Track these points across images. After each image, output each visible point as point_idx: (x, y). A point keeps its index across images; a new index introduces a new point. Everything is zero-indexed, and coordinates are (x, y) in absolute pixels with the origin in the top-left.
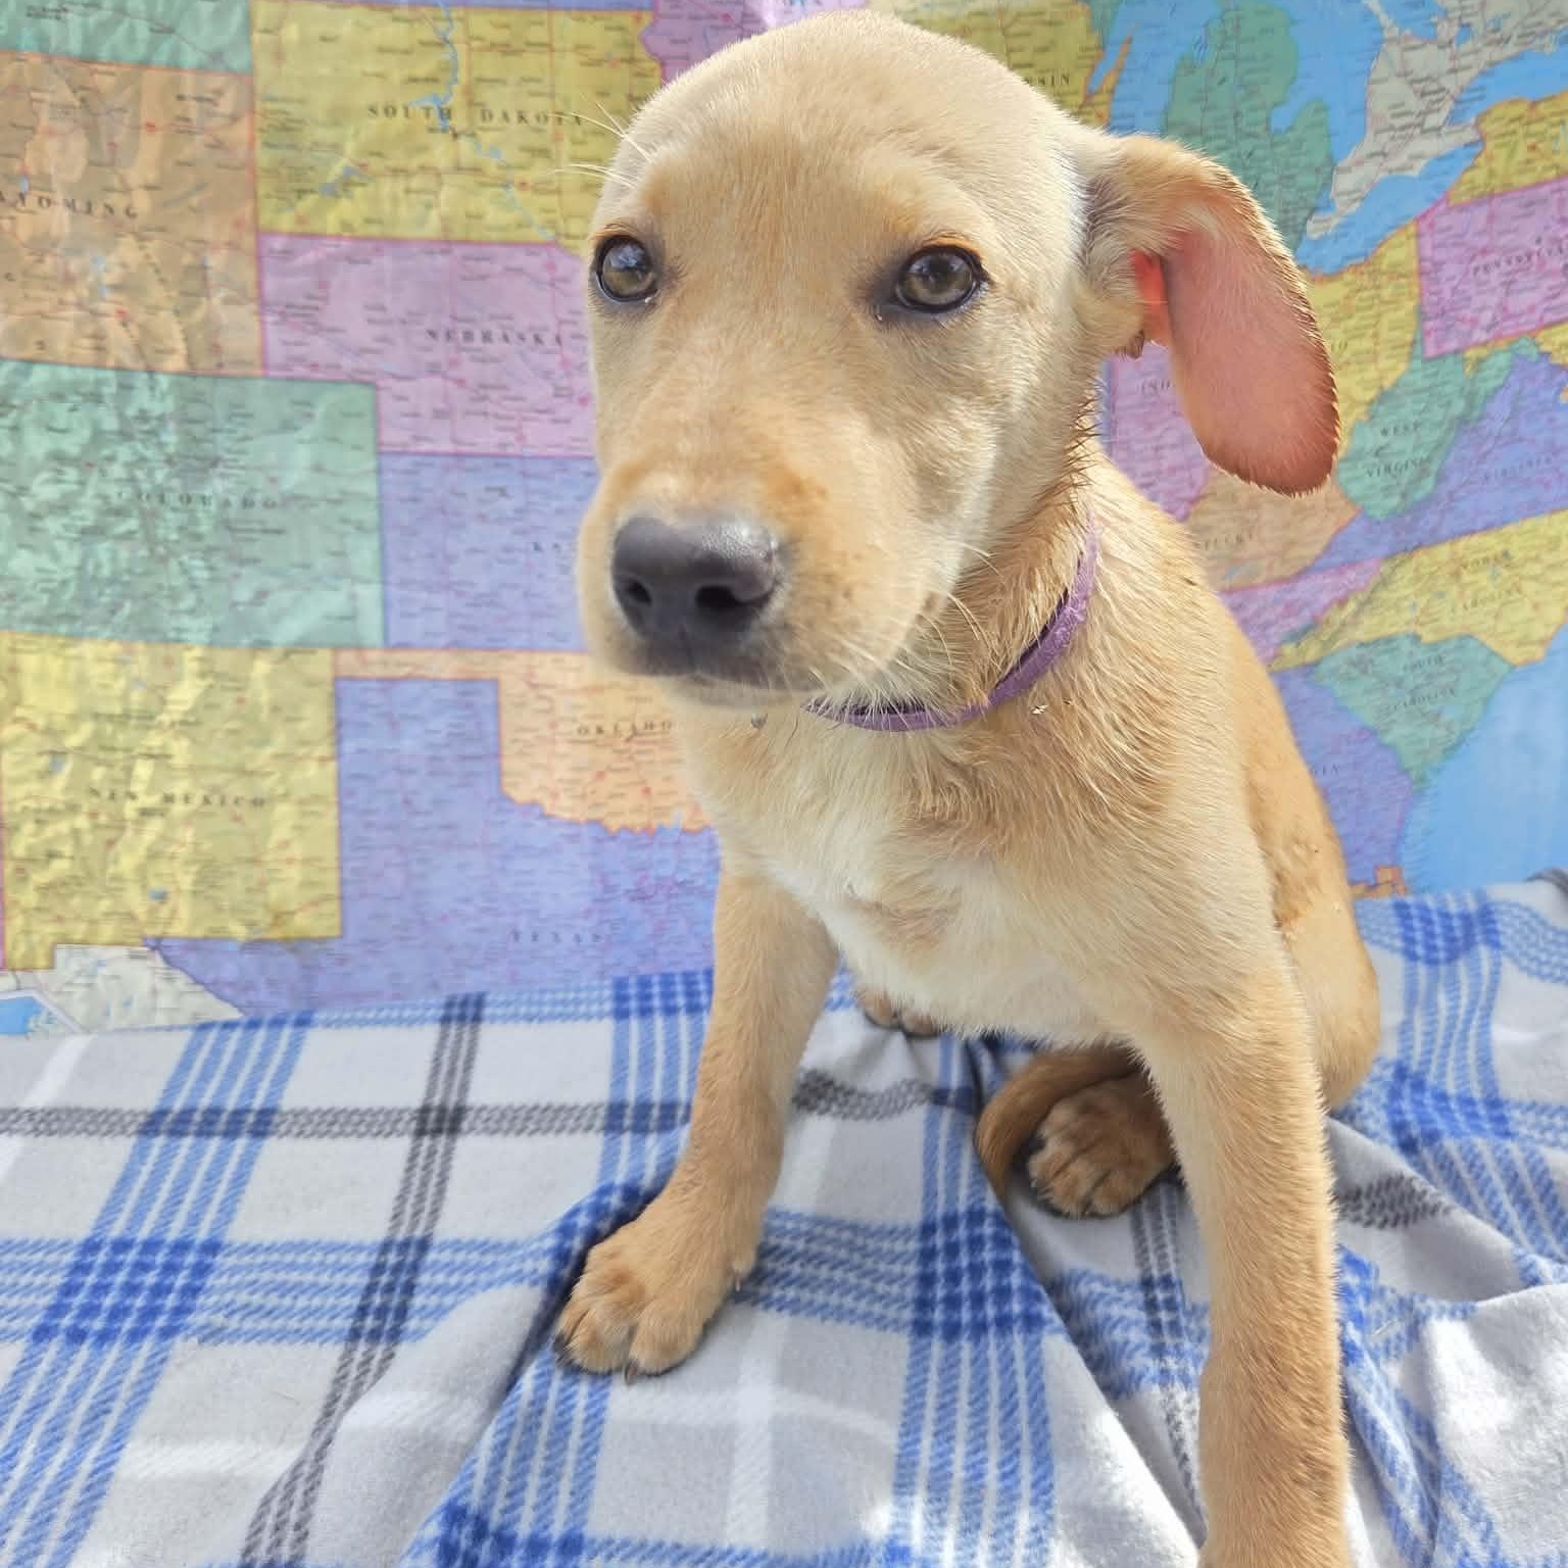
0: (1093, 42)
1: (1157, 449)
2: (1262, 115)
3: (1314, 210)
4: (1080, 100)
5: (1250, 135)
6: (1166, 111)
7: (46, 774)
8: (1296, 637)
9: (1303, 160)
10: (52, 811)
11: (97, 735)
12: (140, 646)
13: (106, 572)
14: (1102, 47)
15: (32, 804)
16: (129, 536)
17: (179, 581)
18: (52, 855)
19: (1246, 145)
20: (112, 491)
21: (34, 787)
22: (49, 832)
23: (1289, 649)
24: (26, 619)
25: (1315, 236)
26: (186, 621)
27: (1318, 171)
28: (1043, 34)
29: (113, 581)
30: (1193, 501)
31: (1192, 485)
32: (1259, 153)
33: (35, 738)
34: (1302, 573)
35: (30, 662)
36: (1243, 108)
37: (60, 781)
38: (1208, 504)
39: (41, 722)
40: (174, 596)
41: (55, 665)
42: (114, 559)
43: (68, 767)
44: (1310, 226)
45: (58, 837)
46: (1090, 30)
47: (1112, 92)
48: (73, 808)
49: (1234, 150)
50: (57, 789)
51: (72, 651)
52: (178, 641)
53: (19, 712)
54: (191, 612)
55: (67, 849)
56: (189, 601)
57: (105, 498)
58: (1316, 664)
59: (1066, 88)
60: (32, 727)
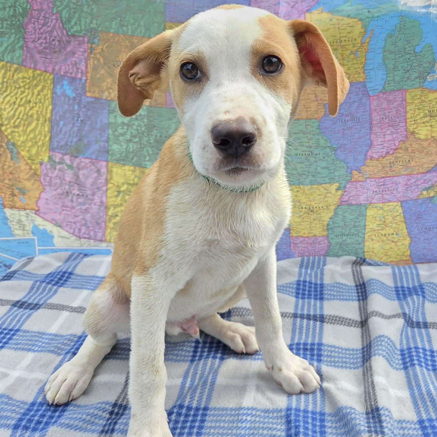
0: (363, 31)
1: (384, 135)
2: (413, 48)
3: (429, 73)
4: (360, 45)
5: (409, 54)
6: (384, 47)
7: (117, 196)
8: (427, 189)
9: (425, 60)
10: (117, 205)
11: (127, 188)
12: (137, 168)
13: (131, 150)
14: (365, 32)
15: (113, 203)
16: (136, 142)
17: (146, 154)
18: (117, 216)
19: (408, 56)
20: (133, 131)
21: (114, 199)
22: (116, 210)
23: (425, 192)
24: (115, 160)
25: (430, 80)
26: (147, 163)
27: (430, 63)
28: (349, 29)
29: (133, 152)
30: (395, 150)
31: (395, 145)
32: (412, 58)
33: (115, 188)
34: (428, 172)
35: (115, 170)
36: (407, 46)
37: (119, 198)
38: (400, 151)
39: (116, 184)
40: (145, 157)
41: (120, 171)
42: (133, 147)
43: (121, 195)
44: (428, 77)
45: (118, 212)
46: (362, 28)
47: (368, 43)
48: (121, 205)
49: (404, 57)
50: (118, 200)
51: (123, 168)
52: (145, 167)
53: (112, 181)
54: (148, 161)
55: (119, 214)
56: (148, 158)
57: (132, 133)
58: (433, 197)
59: (356, 42)
60: (114, 185)
